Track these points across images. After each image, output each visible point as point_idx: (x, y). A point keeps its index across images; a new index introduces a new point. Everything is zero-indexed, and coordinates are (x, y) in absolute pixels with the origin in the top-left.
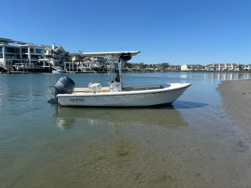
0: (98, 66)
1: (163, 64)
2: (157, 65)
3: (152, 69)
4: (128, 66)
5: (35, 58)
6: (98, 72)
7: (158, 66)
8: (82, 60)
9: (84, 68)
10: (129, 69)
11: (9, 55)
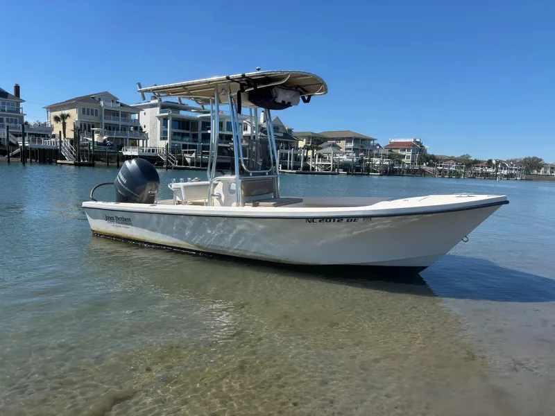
0: (351, 160)
1: (526, 159)
2: (508, 162)
3: (491, 170)
4: (428, 161)
5: (224, 140)
6: (348, 174)
7: (512, 165)
8: (319, 146)
9: (320, 163)
10: (428, 169)
11: (179, 134)
